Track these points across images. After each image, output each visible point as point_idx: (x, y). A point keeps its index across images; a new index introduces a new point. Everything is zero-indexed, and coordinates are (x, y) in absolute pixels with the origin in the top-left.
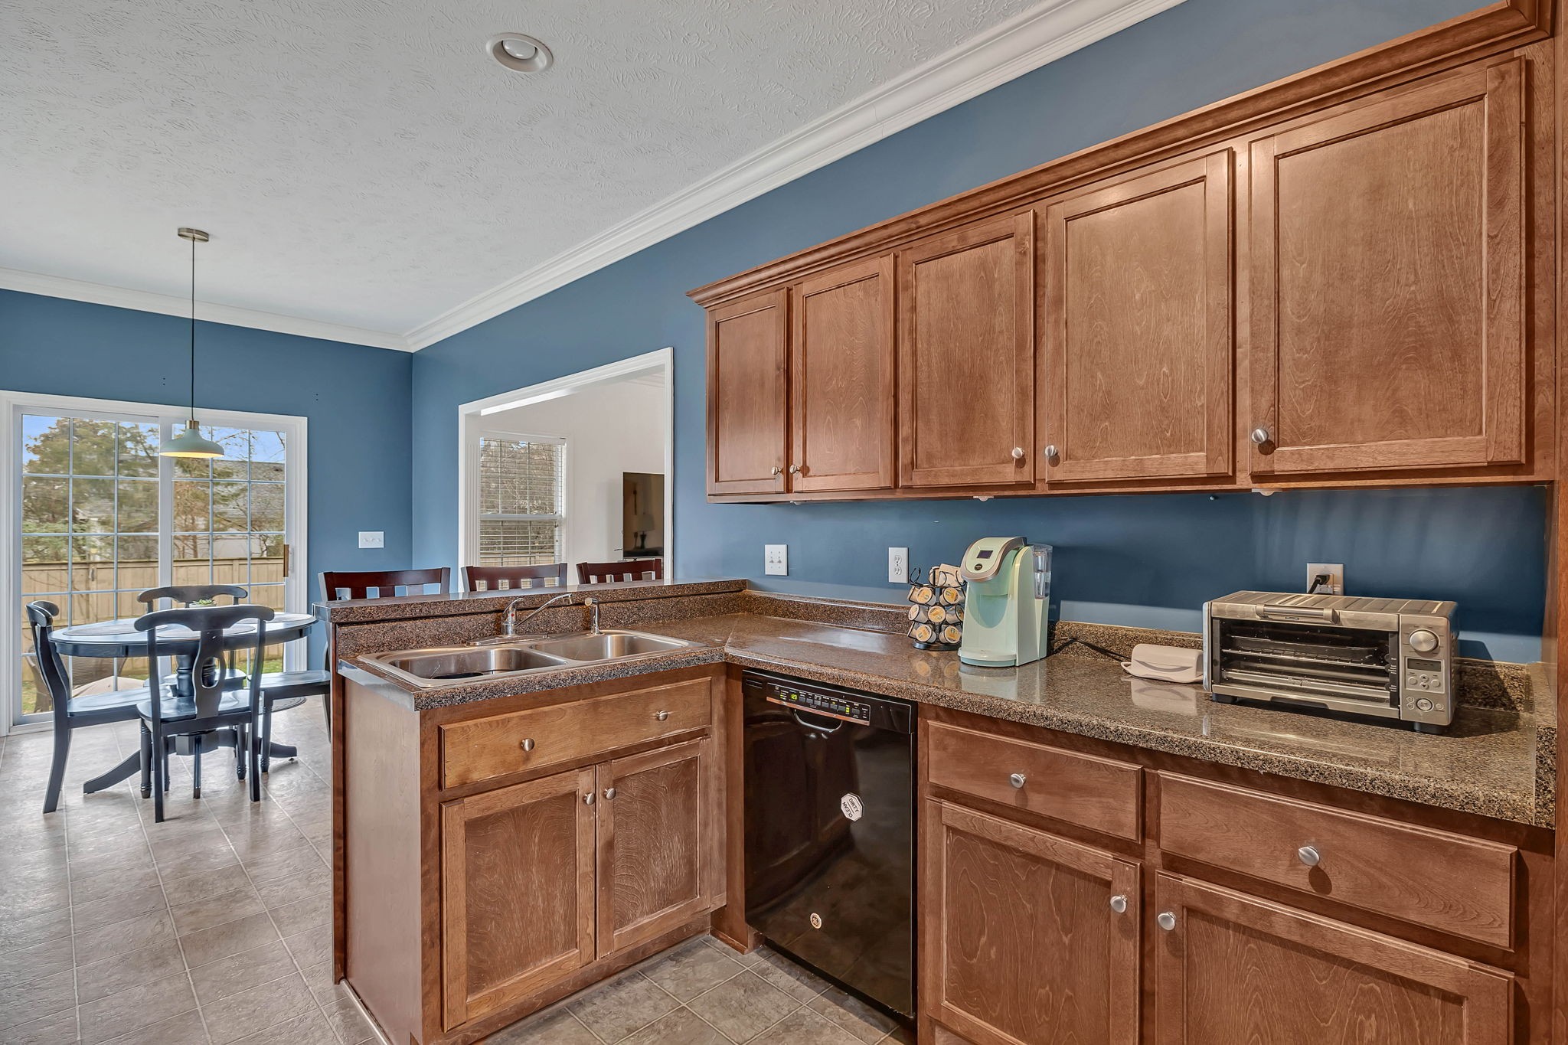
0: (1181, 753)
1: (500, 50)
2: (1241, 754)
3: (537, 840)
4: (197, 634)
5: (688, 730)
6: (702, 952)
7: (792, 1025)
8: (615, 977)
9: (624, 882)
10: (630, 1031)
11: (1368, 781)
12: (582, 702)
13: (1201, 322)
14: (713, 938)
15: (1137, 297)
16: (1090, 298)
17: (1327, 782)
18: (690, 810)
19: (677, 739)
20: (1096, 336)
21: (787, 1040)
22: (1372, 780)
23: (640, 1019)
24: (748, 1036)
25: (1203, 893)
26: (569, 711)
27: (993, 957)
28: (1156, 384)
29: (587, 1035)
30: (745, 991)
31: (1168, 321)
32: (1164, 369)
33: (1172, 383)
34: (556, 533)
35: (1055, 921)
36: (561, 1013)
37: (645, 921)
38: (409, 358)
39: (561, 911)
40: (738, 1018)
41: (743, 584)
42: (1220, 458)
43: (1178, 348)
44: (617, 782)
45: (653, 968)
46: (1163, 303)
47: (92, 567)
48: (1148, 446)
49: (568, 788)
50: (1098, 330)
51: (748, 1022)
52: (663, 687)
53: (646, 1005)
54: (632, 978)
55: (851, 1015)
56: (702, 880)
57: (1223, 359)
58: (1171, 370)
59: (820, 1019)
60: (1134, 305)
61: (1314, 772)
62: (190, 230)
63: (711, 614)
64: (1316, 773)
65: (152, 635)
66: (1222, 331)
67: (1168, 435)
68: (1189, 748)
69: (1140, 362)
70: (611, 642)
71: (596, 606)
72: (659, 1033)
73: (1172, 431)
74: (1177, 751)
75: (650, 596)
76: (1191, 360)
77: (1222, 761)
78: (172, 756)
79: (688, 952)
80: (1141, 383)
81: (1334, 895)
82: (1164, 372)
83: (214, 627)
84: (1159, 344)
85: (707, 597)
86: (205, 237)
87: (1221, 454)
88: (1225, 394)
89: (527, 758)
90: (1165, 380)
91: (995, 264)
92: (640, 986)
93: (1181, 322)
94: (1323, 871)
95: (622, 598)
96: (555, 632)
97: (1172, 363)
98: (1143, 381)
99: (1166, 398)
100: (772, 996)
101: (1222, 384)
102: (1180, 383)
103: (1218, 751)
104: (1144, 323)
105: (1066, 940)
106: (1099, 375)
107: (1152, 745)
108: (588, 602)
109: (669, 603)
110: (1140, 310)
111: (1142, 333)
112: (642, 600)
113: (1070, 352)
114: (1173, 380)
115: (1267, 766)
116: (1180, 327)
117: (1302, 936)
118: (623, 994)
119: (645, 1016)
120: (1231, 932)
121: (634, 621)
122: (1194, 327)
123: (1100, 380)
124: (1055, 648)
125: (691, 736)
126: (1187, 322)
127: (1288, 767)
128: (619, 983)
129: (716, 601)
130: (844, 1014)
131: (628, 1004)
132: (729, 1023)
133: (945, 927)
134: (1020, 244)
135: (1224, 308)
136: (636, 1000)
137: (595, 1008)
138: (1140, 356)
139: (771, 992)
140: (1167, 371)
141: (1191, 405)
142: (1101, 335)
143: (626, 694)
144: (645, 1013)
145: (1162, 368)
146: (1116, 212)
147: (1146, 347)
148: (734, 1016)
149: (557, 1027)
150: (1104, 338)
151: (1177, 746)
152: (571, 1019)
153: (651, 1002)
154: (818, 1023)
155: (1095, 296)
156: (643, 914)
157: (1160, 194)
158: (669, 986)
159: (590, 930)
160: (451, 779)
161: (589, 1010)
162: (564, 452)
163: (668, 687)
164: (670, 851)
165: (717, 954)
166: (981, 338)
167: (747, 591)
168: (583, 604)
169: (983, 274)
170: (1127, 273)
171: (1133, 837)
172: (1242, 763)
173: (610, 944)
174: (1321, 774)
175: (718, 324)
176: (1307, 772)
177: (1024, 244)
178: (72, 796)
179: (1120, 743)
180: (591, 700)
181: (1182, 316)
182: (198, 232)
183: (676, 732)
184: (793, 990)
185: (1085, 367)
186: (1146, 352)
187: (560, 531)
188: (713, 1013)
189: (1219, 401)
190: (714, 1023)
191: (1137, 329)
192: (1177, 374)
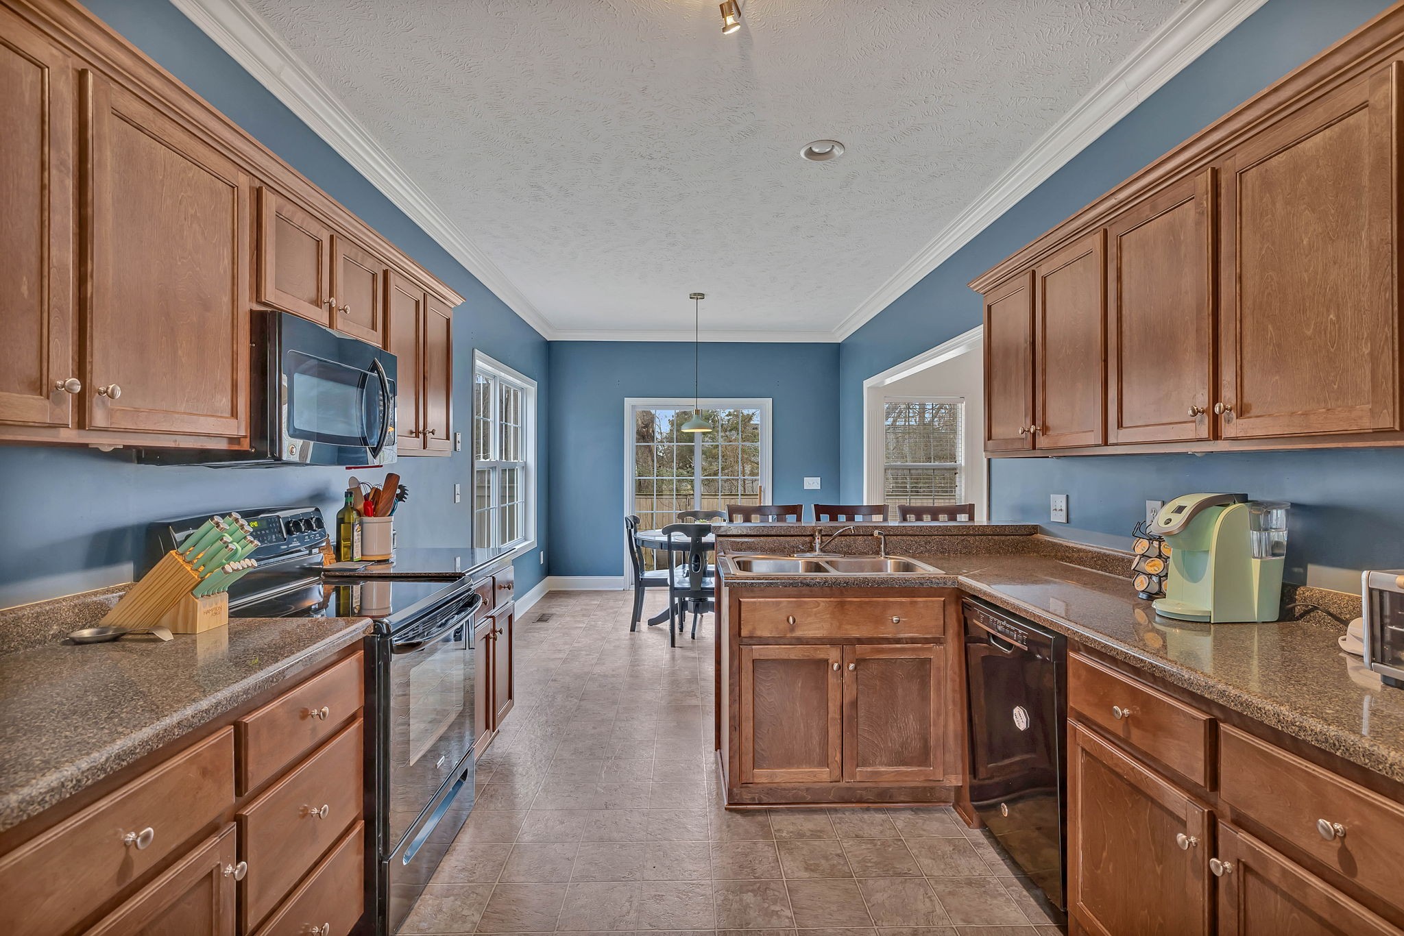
0: (1235, 708)
1: (810, 154)
2: (1281, 718)
3: (800, 685)
4: (689, 539)
5: (921, 636)
6: (938, 815)
7: (975, 883)
8: (866, 805)
9: (866, 735)
10: (857, 836)
11: (1388, 765)
12: (832, 599)
13: (1365, 262)
14: (953, 810)
15: (1305, 242)
16: (1261, 249)
17: (1352, 759)
18: (925, 698)
19: (913, 641)
20: (1267, 288)
21: (964, 889)
22: (1391, 765)
23: (867, 833)
24: (936, 874)
25: (1251, 849)
26: (822, 604)
27: (1111, 871)
28: (1323, 333)
29: (830, 828)
30: (953, 849)
31: (1335, 263)
32: (1331, 316)
33: (1339, 330)
34: (957, 479)
35: (1151, 850)
36: (822, 811)
37: (883, 770)
38: (838, 346)
39: (817, 738)
40: (936, 862)
41: (1035, 529)
42: (1385, 411)
43: (1345, 292)
44: (859, 662)
45: (895, 810)
46: (1329, 246)
47: (688, 497)
48: (1316, 400)
49: (821, 655)
50: (1269, 281)
51: (942, 867)
52: (898, 599)
53: (877, 828)
54: (877, 810)
55: (1031, 899)
56: (934, 755)
57: (1387, 301)
58: (1338, 317)
59: (1002, 890)
60: (1302, 251)
61: (1340, 746)
62: (695, 294)
63: (999, 552)
64: (1342, 748)
65: (669, 537)
66: (1386, 269)
67: (1336, 387)
68: (1242, 704)
69: (1308, 311)
70: (890, 564)
71: (882, 537)
72: (875, 845)
73: (1339, 384)
74: (1232, 706)
75: (936, 533)
76: (1358, 304)
77: (1266, 722)
78: (686, 612)
79: (928, 810)
80: (1309, 333)
81: (1358, 880)
82: (1331, 319)
83: (698, 536)
84: (1326, 289)
85: (994, 537)
86: (702, 296)
87: (1386, 407)
88: (1390, 340)
89: (792, 629)
90: (1332, 328)
91: (1181, 227)
92: (879, 817)
93: (1347, 265)
94: (1349, 852)
95: (911, 532)
96: (855, 554)
97: (1339, 310)
98: (1311, 330)
99: (1332, 347)
100: (972, 860)
101: (1386, 329)
102: (1347, 330)
103: (1264, 711)
104: (1312, 269)
105: (1159, 870)
106: (1270, 327)
107: (1214, 697)
108: (876, 533)
109: (955, 540)
110: (1307, 256)
111: (1309, 280)
112: (929, 536)
113: (1244, 306)
114: (1340, 327)
115: (1302, 734)
116: (1346, 269)
117: (1331, 915)
118: (866, 816)
119: (872, 833)
120: (1279, 896)
121: (922, 552)
122: (1361, 267)
123: (1271, 334)
124: (1297, 615)
125: (927, 641)
126: (1354, 262)
127: (1319, 738)
128: (868, 809)
129: (1003, 542)
130: (1025, 896)
131: (866, 823)
132: (927, 862)
133: (1080, 836)
134: (1199, 205)
135: (1387, 243)
136: (872, 823)
137: (844, 816)
138: (1308, 305)
139: (973, 858)
140: (1334, 319)
141: (1358, 353)
142: (1271, 286)
143: (867, 600)
144: (874, 832)
145: (1329, 315)
146: (1285, 157)
147: (1314, 295)
148: (934, 859)
149: (816, 816)
150: (1274, 289)
151: (1232, 701)
152: (826, 816)
153: (881, 828)
154: (998, 891)
155: (1266, 246)
156: (881, 764)
157: (1325, 129)
158: (900, 824)
159: (838, 758)
160: (745, 632)
161: (839, 815)
162: (964, 409)
163: (904, 600)
164: (906, 725)
165: (949, 820)
166: (1170, 300)
167: (1039, 536)
168: (873, 535)
169: (1172, 238)
170: (1295, 218)
171: (1202, 783)
172: (1282, 727)
173: (853, 775)
174: (1347, 749)
175: (989, 307)
176: (1335, 745)
177: (1202, 204)
178: (643, 625)
179: (1191, 691)
180: (838, 600)
181: (1348, 257)
182: (699, 294)
183: (912, 635)
184: (993, 864)
185: (1257, 322)
186: (1313, 299)
187: (960, 477)
188: (920, 852)
189: (1383, 348)
190: (916, 856)
191: (1305, 275)
192: (1344, 321)
